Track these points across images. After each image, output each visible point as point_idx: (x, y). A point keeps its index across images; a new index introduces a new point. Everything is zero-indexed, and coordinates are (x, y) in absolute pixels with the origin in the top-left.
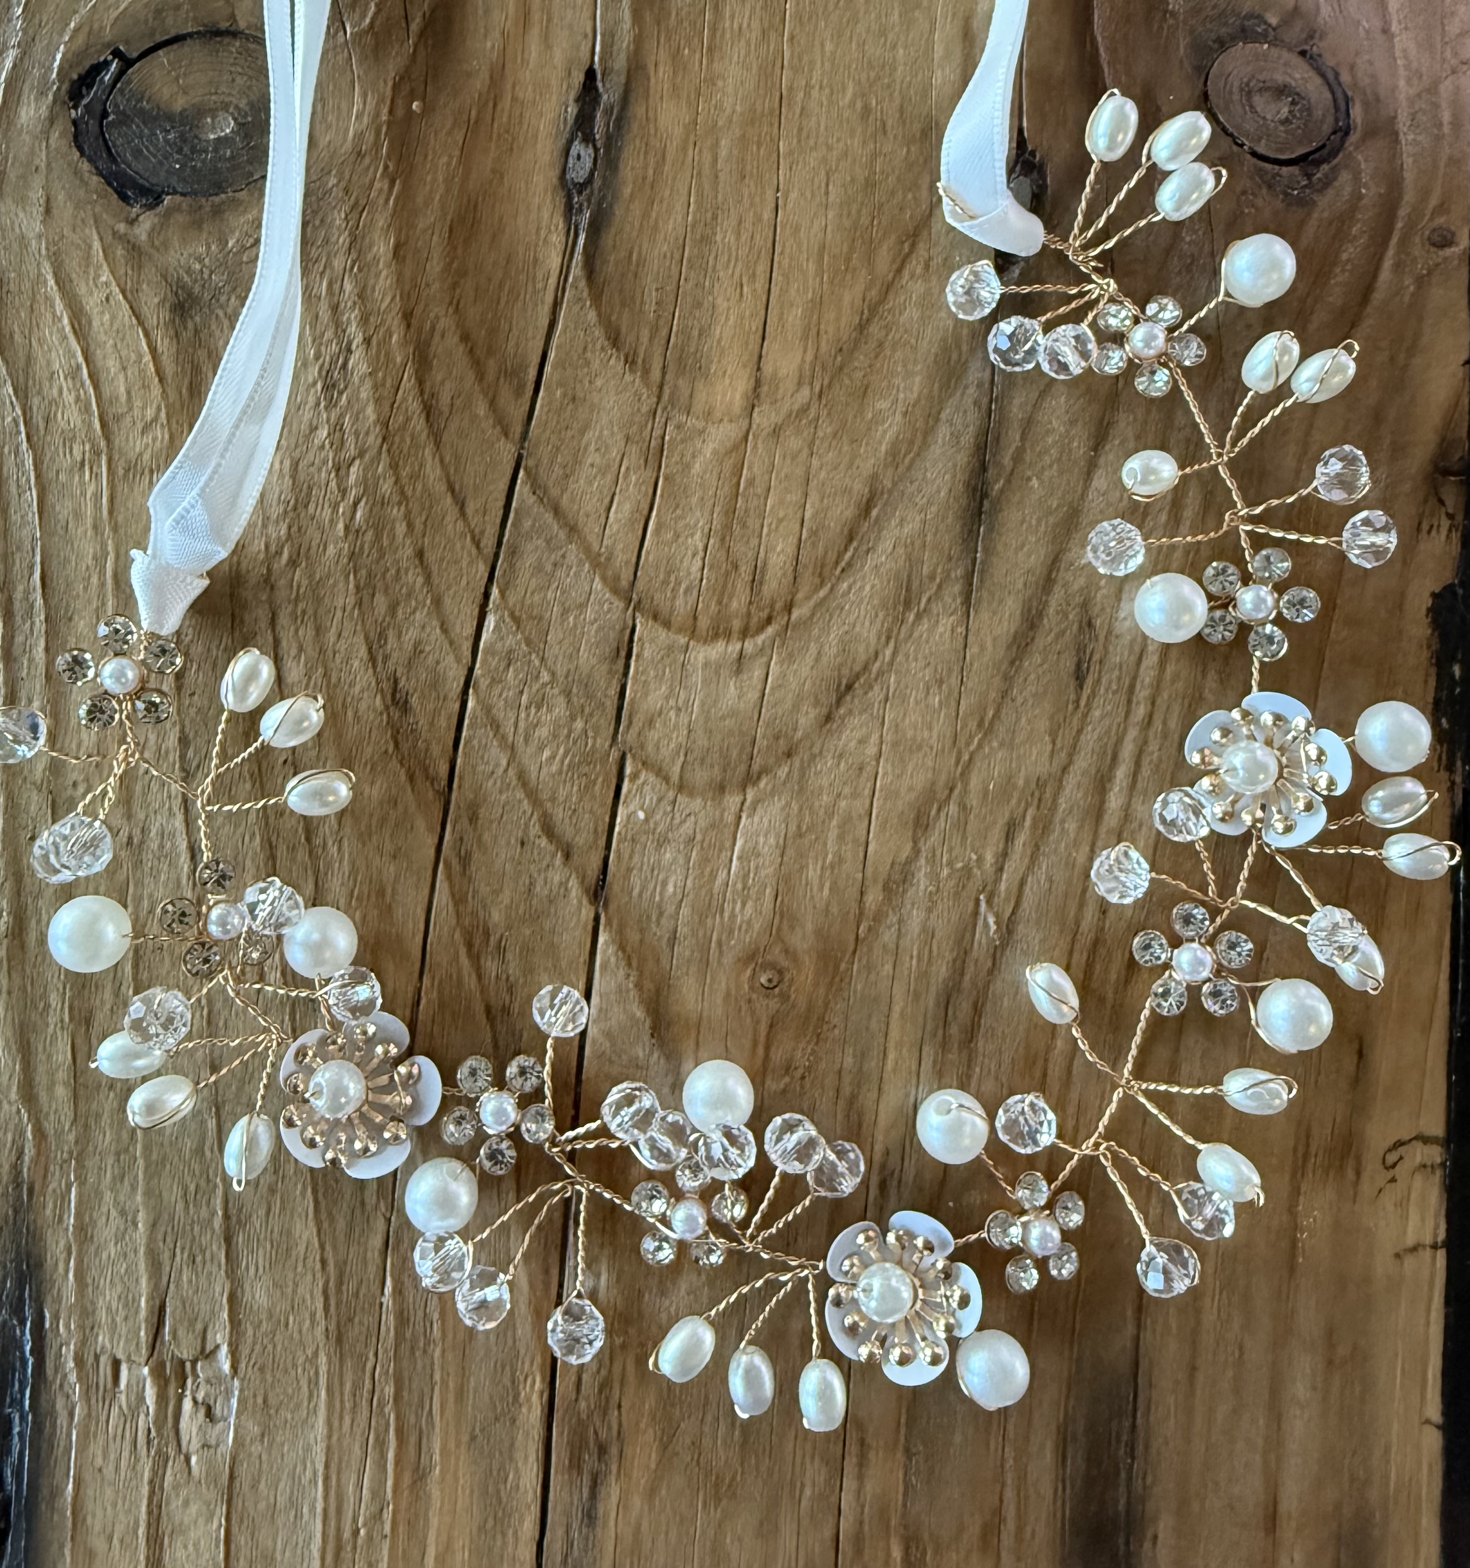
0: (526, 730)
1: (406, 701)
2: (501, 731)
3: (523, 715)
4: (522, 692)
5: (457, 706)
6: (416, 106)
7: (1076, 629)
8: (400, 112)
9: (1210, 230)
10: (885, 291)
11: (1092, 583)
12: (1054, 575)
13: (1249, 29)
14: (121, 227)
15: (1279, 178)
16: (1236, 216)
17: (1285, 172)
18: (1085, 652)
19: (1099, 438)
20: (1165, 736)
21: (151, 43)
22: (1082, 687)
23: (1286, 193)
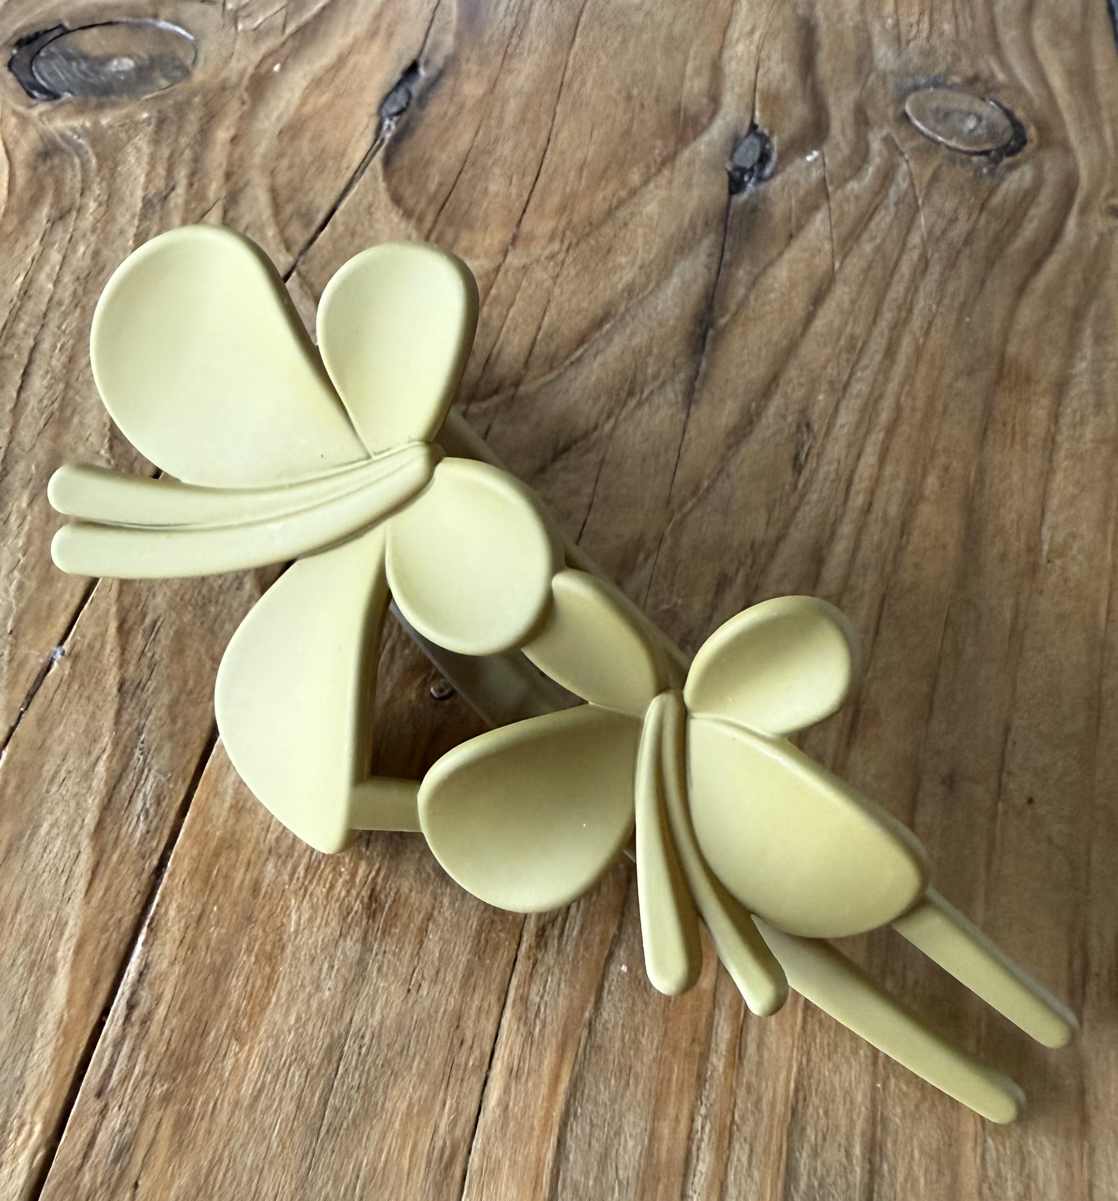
6: (277, 68)
7: (793, 429)
8: (263, 70)
9: (912, 185)
10: (633, 193)
11: (810, 397)
12: (773, 387)
13: (937, 83)
14: (21, 109)
15: (970, 161)
16: (935, 178)
17: (975, 159)
18: (802, 447)
19: (818, 299)
20: (886, 522)
21: (90, 23)
22: (800, 473)
23: (977, 169)
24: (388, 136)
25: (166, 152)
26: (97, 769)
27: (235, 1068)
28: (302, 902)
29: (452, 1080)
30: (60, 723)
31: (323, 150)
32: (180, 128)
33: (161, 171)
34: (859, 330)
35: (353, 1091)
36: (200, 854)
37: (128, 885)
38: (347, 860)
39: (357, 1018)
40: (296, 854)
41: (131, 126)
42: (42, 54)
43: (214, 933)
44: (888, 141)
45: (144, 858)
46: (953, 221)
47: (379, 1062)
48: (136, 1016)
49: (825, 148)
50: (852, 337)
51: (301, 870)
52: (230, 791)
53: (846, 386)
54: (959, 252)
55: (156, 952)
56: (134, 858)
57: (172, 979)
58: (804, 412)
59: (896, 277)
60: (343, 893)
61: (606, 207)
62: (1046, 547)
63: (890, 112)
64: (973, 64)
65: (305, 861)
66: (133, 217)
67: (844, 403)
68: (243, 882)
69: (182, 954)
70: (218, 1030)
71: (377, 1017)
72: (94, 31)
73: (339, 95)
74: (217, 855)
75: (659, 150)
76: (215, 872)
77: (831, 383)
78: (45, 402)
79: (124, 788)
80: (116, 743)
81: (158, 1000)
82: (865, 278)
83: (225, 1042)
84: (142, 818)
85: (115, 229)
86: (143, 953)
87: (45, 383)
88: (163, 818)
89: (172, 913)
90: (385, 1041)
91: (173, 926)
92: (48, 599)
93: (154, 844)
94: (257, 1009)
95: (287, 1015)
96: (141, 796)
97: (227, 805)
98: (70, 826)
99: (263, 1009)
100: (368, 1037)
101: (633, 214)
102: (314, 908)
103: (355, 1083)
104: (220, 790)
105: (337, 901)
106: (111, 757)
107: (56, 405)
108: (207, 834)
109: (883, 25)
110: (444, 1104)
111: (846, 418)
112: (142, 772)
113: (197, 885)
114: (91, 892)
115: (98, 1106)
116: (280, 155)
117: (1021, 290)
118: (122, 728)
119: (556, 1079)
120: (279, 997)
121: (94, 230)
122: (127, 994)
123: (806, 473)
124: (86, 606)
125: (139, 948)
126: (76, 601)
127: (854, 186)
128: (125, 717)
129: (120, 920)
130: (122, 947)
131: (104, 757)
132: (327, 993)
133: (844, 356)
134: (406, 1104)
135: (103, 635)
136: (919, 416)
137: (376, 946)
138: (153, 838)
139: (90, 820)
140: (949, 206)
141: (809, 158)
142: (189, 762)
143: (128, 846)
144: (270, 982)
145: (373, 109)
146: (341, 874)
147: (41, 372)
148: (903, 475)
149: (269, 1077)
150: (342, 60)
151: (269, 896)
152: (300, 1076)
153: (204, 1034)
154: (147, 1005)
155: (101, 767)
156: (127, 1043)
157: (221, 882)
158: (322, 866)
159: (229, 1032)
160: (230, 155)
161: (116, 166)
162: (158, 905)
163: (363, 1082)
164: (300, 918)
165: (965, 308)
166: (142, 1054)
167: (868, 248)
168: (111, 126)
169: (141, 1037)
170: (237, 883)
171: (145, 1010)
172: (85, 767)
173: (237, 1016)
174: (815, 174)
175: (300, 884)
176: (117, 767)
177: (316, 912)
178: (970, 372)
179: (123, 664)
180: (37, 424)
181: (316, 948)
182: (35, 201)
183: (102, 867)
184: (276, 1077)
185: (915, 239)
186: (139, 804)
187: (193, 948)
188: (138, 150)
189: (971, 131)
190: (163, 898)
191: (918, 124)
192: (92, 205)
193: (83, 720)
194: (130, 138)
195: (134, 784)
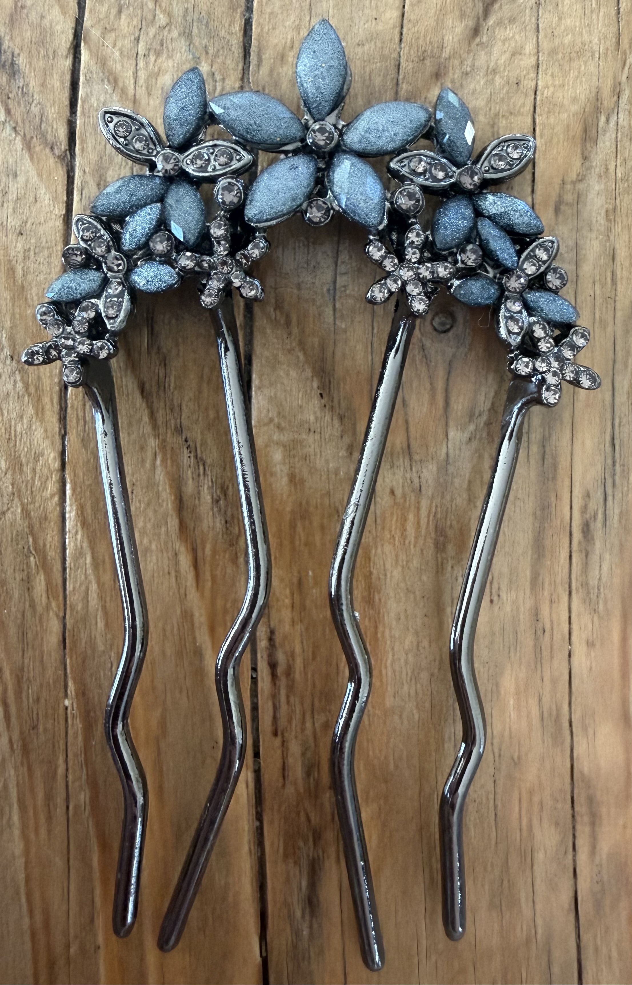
0: (147, 81)
1: (13, 64)
2: (121, 84)
3: (141, 64)
4: (138, 39)
5: (69, 62)
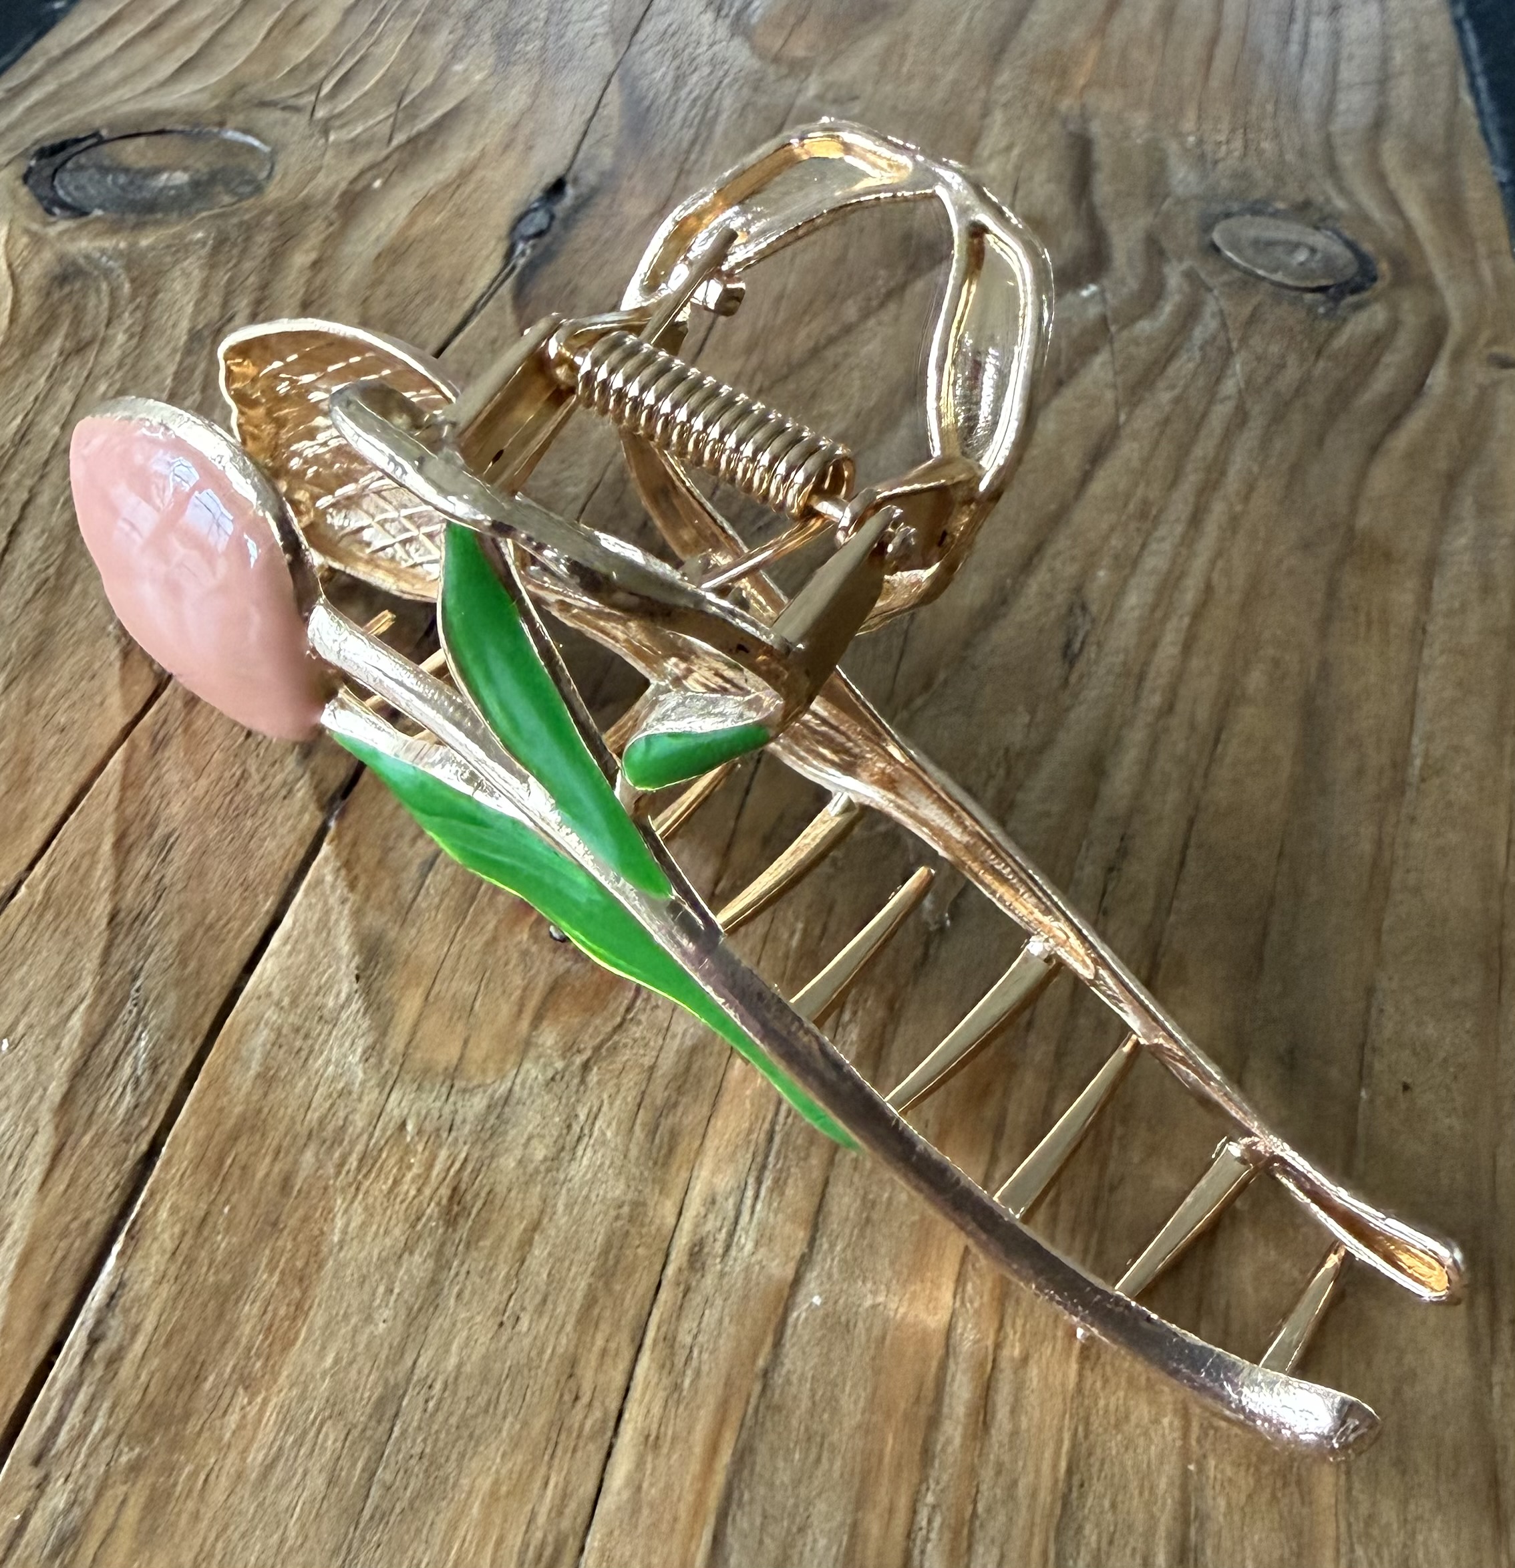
6: (377, 184)
7: (1063, 610)
8: (359, 186)
9: (1224, 325)
10: (848, 330)
11: (1086, 574)
12: (1035, 561)
13: (1257, 209)
14: (35, 227)
15: (1302, 299)
16: (1253, 319)
17: (1309, 297)
18: (1076, 634)
19: (1097, 456)
20: (1193, 727)
21: (134, 131)
22: (1072, 664)
23: (1311, 309)
24: (522, 261)
25: (222, 277)
26: (71, 1023)
27: (241, 1427)
28: (352, 1202)
29: (559, 1452)
30: (22, 964)
31: (433, 278)
32: (244, 251)
33: (216, 298)
34: (1154, 493)
35: (413, 1462)
36: (210, 1137)
37: (103, 1176)
38: (420, 1148)
39: (423, 1361)
40: (347, 1139)
41: (180, 248)
42: (69, 165)
43: (222, 1242)
44: (1190, 275)
45: (127, 1141)
46: (1282, 366)
47: (453, 1420)
48: (101, 1351)
49: (1106, 282)
50: (1145, 502)
51: (353, 1161)
52: (258, 1056)
53: (1135, 562)
54: (1287, 404)
55: (135, 1266)
56: (115, 1140)
57: (156, 1306)
58: (1078, 590)
59: (1204, 432)
60: (413, 1192)
61: (811, 344)
62: (1418, 762)
63: (1193, 241)
64: (1302, 188)
65: (359, 1148)
66: (174, 351)
67: (1133, 582)
68: (267, 1175)
69: (172, 1271)
70: (220, 1375)
71: (453, 1361)
72: (141, 141)
73: (460, 215)
74: (234, 1137)
75: (883, 280)
76: (229, 1161)
77: (1116, 557)
78: (37, 567)
79: (107, 1050)
80: (100, 991)
81: (135, 1330)
82: (1162, 433)
83: (228, 1392)
84: (129, 1088)
85: (152, 364)
86: (117, 1268)
87: (40, 543)
88: (161, 1088)
89: (163, 1214)
90: (464, 1391)
91: (163, 1231)
92: (20, 807)
93: (145, 1122)
94: (277, 1348)
95: (321, 1355)
96: (130, 1060)
97: (252, 1073)
98: (26, 1096)
99: (285, 1349)
100: (438, 1386)
101: (846, 355)
102: (369, 1211)
103: (417, 1450)
104: (244, 1053)
105: (402, 1202)
106: (92, 1007)
107: (52, 570)
108: (221, 1110)
109: (1182, 144)
110: (546, 1484)
111: (1135, 601)
112: (135, 1027)
113: (204, 1177)
114: (49, 1185)
115: (35, 1476)
116: (377, 283)
117: (1374, 449)
118: (111, 971)
119: (713, 1449)
120: (310, 1331)
121: (120, 365)
122: (90, 1323)
123: (1080, 666)
124: (72, 817)
125: (111, 1262)
126: (60, 809)
127: (1144, 326)
128: (116, 956)
129: (88, 1222)
130: (88, 1260)
131: (82, 1007)
132: (382, 1326)
133: (1133, 525)
134: (489, 1481)
135: (94, 853)
136: (1236, 598)
137: (455, 1264)
138: (143, 1114)
139: (55, 1090)
140: (1275, 349)
141: (1085, 293)
142: (202, 1015)
143: (108, 1123)
144: (299, 1310)
145: (504, 230)
146: (410, 1167)
147: (36, 530)
148: (1216, 669)
149: (291, 1439)
150: (464, 175)
151: (305, 1194)
152: (335, 1441)
153: (199, 1379)
154: (118, 1339)
155: (76, 1021)
156: (84, 1388)
157: (237, 1172)
158: (384, 1155)
159: (235, 1377)
160: (309, 282)
161: (156, 293)
162: (143, 1205)
163: (428, 1450)
164: (347, 1225)
165: (1296, 471)
166: (106, 1405)
167: (1165, 397)
168: (152, 248)
169: (105, 1382)
170: (260, 1174)
171: (115, 1345)
172: (53, 1021)
173: (248, 1358)
174: (1093, 311)
175: (350, 1179)
176: (98, 1021)
177: (372, 1215)
178: (1306, 546)
179: (117, 888)
180: (24, 593)
181: (369, 1265)
182: (45, 332)
183: (67, 1151)
184: (299, 1443)
185: (1230, 386)
186: (127, 1070)
187: (190, 1262)
188: (186, 274)
189: (1302, 264)
190: (152, 1194)
191: (1229, 254)
192: (121, 338)
193: (56, 962)
194: (176, 263)
195: (121, 1044)
